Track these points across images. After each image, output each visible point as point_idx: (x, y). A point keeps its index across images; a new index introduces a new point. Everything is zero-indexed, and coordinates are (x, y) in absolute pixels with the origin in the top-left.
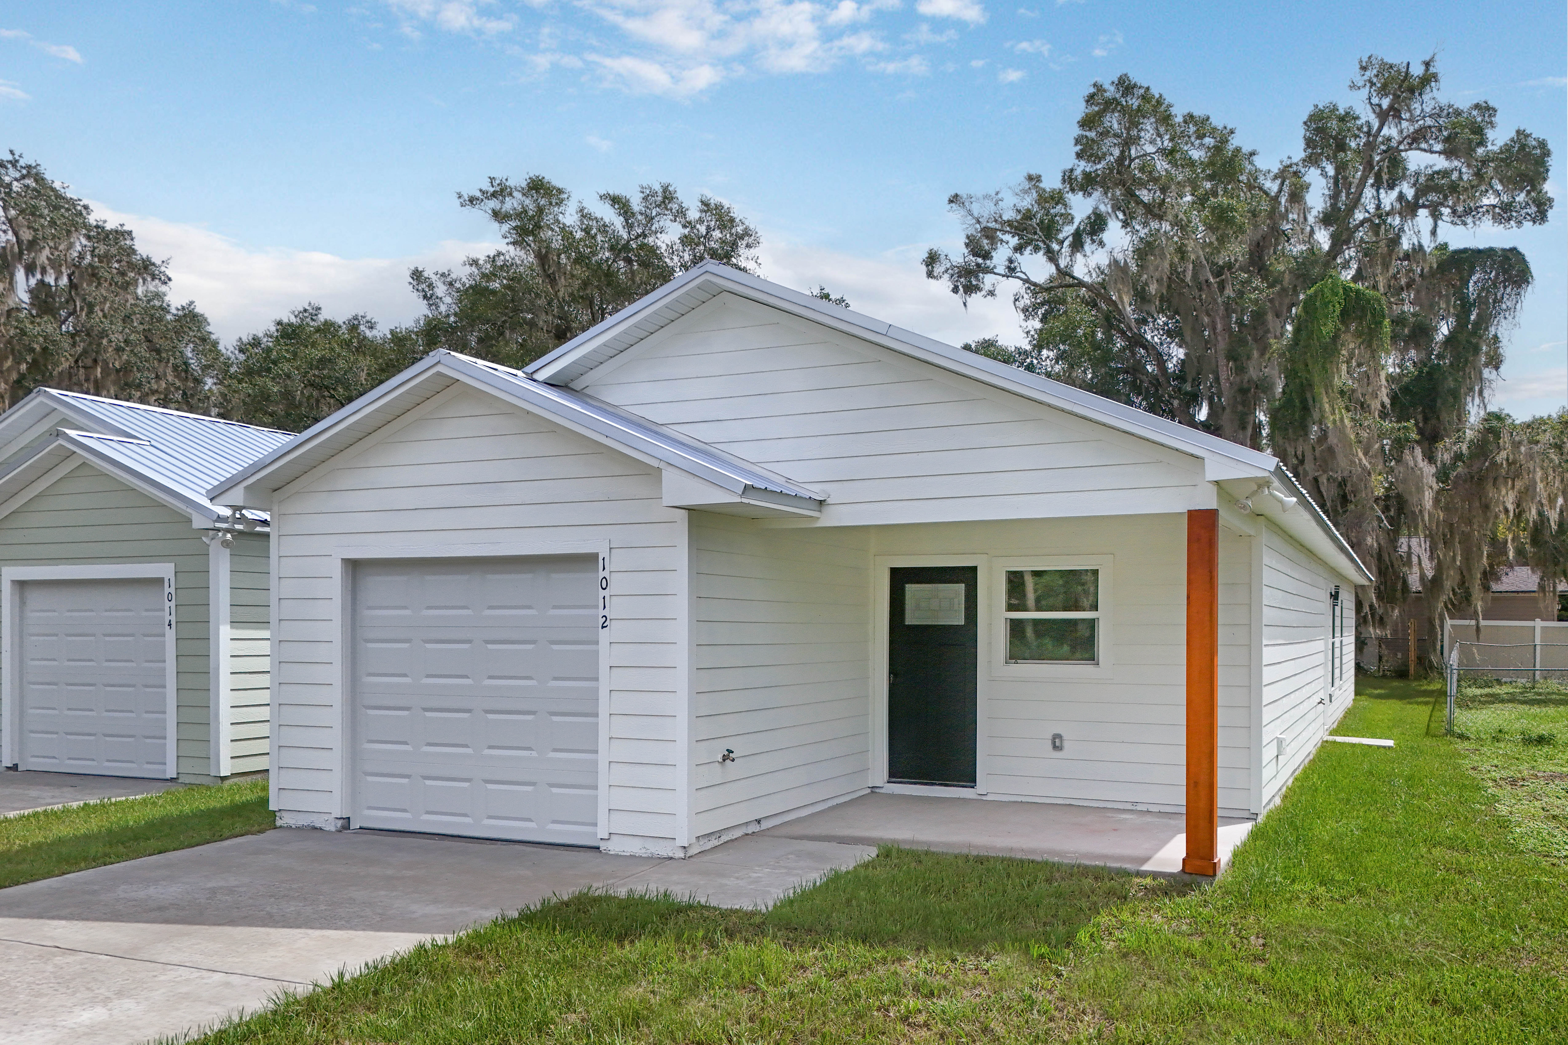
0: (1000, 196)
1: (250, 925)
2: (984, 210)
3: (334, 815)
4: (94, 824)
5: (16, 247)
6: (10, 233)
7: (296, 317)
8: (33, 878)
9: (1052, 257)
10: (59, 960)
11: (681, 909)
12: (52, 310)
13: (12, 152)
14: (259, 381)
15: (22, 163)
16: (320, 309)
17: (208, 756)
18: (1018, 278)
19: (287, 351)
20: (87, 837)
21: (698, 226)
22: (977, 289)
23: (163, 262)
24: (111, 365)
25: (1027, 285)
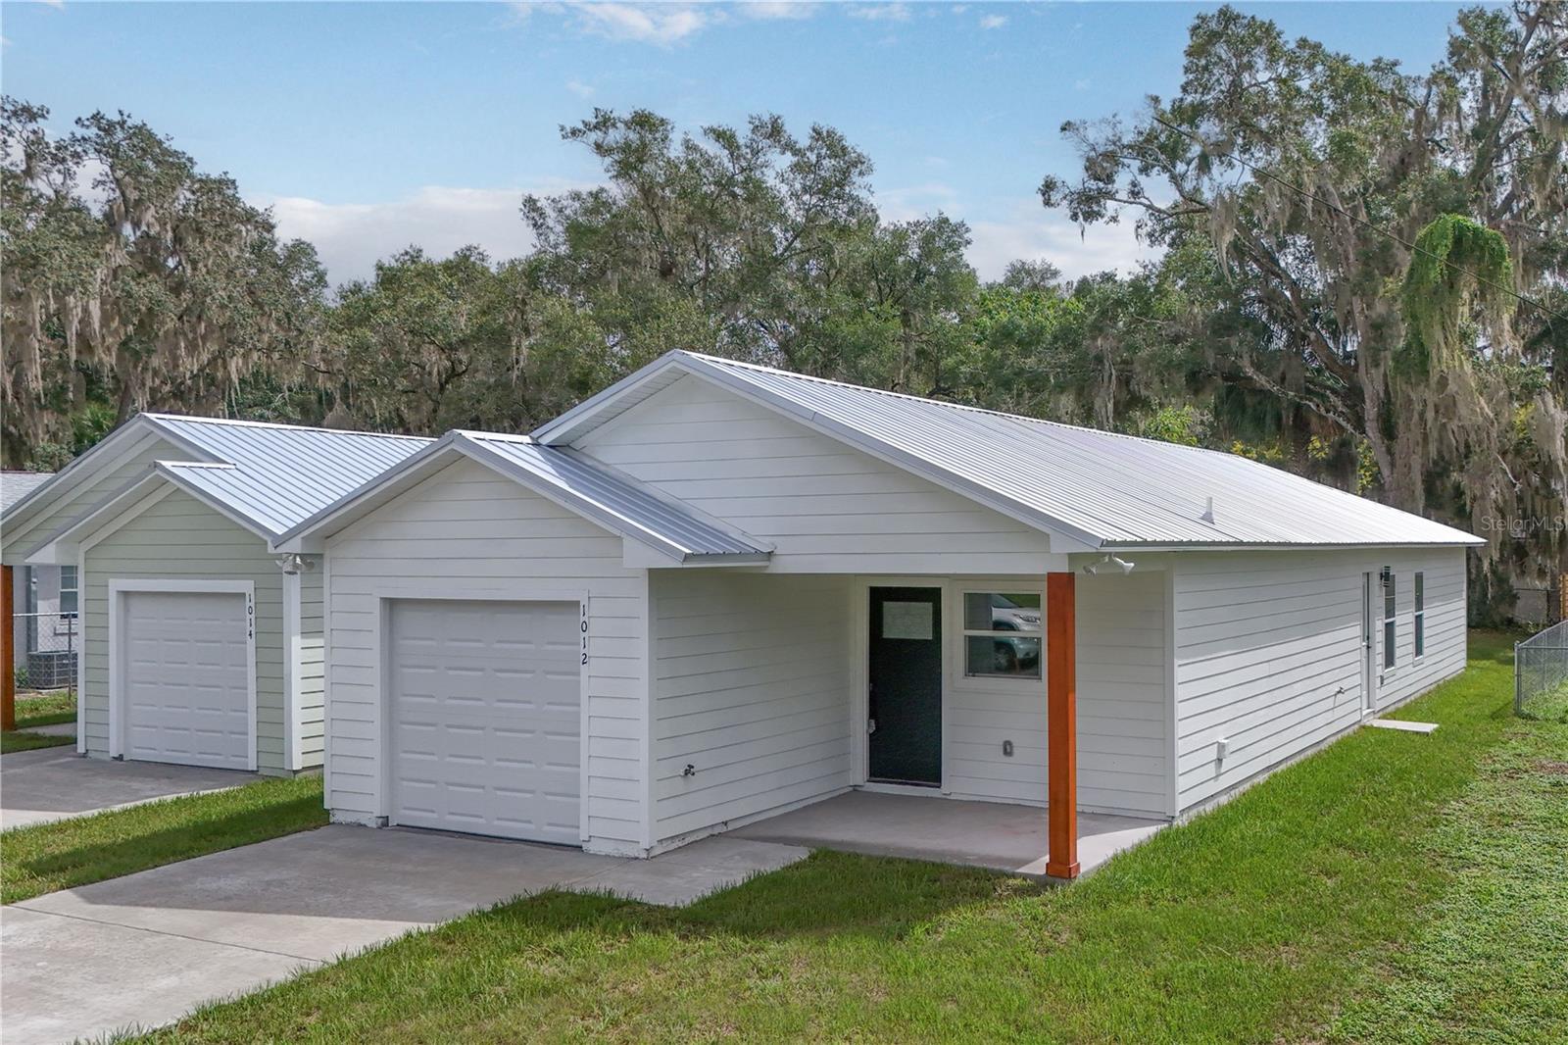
0: (1118, 118)
1: (290, 913)
2: (1098, 136)
3: (375, 815)
4: (183, 818)
5: (122, 205)
6: (117, 191)
7: (397, 261)
8: (131, 871)
9: (1177, 180)
10: (148, 940)
11: (619, 905)
12: (157, 267)
13: (121, 114)
14: (358, 331)
15: (130, 123)
16: (421, 251)
17: (283, 753)
18: (1140, 203)
19: (387, 298)
20: (177, 831)
21: (808, 154)
22: (1099, 215)
23: (266, 210)
24: (215, 321)
25: (1150, 211)
